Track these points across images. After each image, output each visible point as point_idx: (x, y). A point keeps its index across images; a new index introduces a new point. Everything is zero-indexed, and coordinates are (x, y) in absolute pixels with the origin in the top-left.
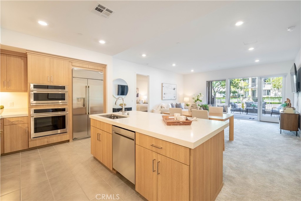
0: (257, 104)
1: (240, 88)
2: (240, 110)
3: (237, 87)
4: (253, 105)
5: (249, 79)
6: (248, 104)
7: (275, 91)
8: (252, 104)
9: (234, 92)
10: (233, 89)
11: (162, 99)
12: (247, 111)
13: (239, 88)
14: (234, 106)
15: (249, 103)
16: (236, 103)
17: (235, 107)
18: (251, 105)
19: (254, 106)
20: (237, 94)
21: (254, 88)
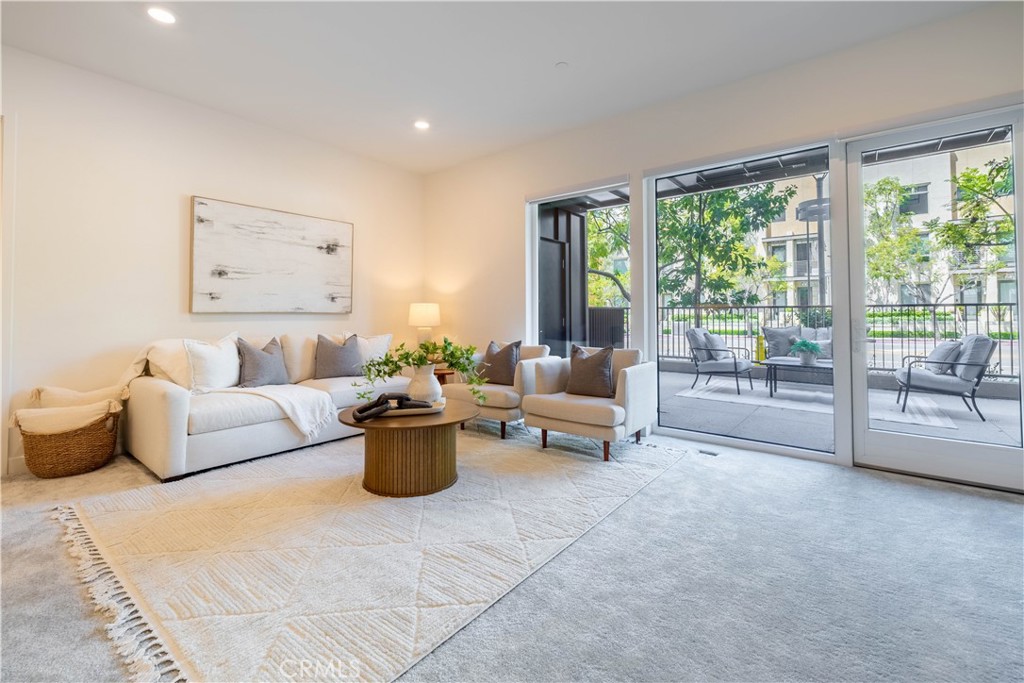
0: (821, 338)
1: (744, 265)
2: (735, 372)
3: (730, 258)
4: (805, 344)
5: (784, 247)
6: (778, 342)
7: (879, 291)
8: (798, 340)
9: (719, 285)
10: (712, 270)
11: (190, 311)
12: (772, 374)
13: (740, 267)
14: (708, 351)
15: (782, 335)
16: (715, 336)
17: (711, 357)
18: (792, 342)
19: (808, 349)
20: (729, 293)
21: (806, 278)
